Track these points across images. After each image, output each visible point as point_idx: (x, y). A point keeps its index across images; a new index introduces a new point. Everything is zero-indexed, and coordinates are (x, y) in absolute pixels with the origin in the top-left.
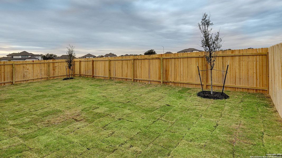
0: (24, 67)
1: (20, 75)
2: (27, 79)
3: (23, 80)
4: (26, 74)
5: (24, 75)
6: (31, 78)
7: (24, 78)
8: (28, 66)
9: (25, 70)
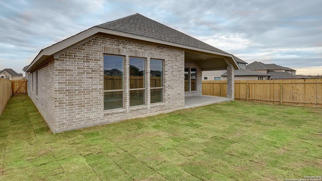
0: (293, 87)
1: (289, 96)
2: (296, 101)
3: (292, 101)
4: (295, 95)
5: (293, 96)
6: (302, 101)
7: (293, 100)
8: (298, 86)
9: (295, 91)
